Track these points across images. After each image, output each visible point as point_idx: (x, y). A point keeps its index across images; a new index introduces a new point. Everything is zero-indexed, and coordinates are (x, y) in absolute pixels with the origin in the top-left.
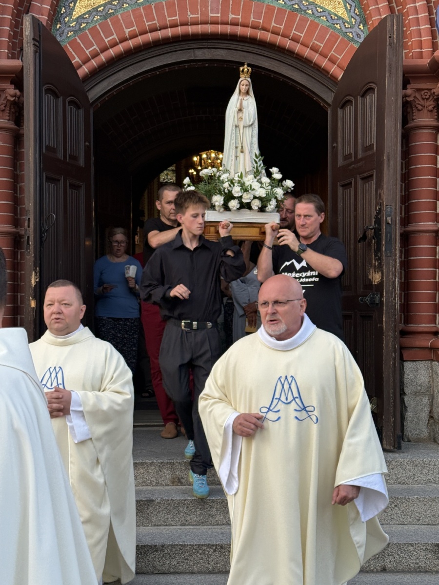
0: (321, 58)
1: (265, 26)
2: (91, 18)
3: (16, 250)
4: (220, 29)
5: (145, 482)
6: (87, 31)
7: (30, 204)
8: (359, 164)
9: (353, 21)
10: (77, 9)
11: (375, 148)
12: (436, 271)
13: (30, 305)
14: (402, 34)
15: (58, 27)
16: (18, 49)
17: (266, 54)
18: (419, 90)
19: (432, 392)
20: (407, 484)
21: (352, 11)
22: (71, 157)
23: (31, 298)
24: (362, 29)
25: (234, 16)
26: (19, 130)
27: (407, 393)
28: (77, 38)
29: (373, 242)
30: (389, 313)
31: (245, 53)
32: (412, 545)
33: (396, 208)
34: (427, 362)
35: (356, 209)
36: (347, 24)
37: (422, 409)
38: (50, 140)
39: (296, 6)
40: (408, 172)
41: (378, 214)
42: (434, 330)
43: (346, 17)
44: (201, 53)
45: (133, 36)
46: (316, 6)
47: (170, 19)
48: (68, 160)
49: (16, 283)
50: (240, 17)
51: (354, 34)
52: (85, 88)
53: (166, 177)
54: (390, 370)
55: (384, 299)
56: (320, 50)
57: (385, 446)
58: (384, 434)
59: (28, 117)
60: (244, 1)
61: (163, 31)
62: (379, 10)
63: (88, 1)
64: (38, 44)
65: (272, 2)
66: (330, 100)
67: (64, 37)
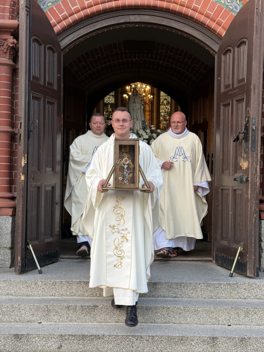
0: (211, 22)
1: (176, 1)
3: (12, 143)
6: (60, 2)
7: (21, 113)
8: (235, 91)
11: (246, 81)
13: (20, 178)
16: (16, 13)
17: (176, 19)
20: (262, 299)
22: (49, 83)
23: (21, 174)
24: (239, 3)
26: (16, 66)
27: (263, 240)
28: (54, 6)
29: (243, 142)
30: (253, 188)
31: (162, 18)
33: (258, 120)
35: (232, 120)
38: (35, 72)
41: (247, 123)
44: (133, 18)
45: (90, 6)
48: (46, 85)
49: (12, 164)
51: (233, 7)
52: (59, 39)
53: (108, 100)
54: (253, 225)
55: (250, 179)
56: (211, 17)
57: (248, 274)
58: (248, 266)
59: (22, 57)
61: (109, 3)
64: (29, 10)
66: (216, 50)
67: (45, 6)
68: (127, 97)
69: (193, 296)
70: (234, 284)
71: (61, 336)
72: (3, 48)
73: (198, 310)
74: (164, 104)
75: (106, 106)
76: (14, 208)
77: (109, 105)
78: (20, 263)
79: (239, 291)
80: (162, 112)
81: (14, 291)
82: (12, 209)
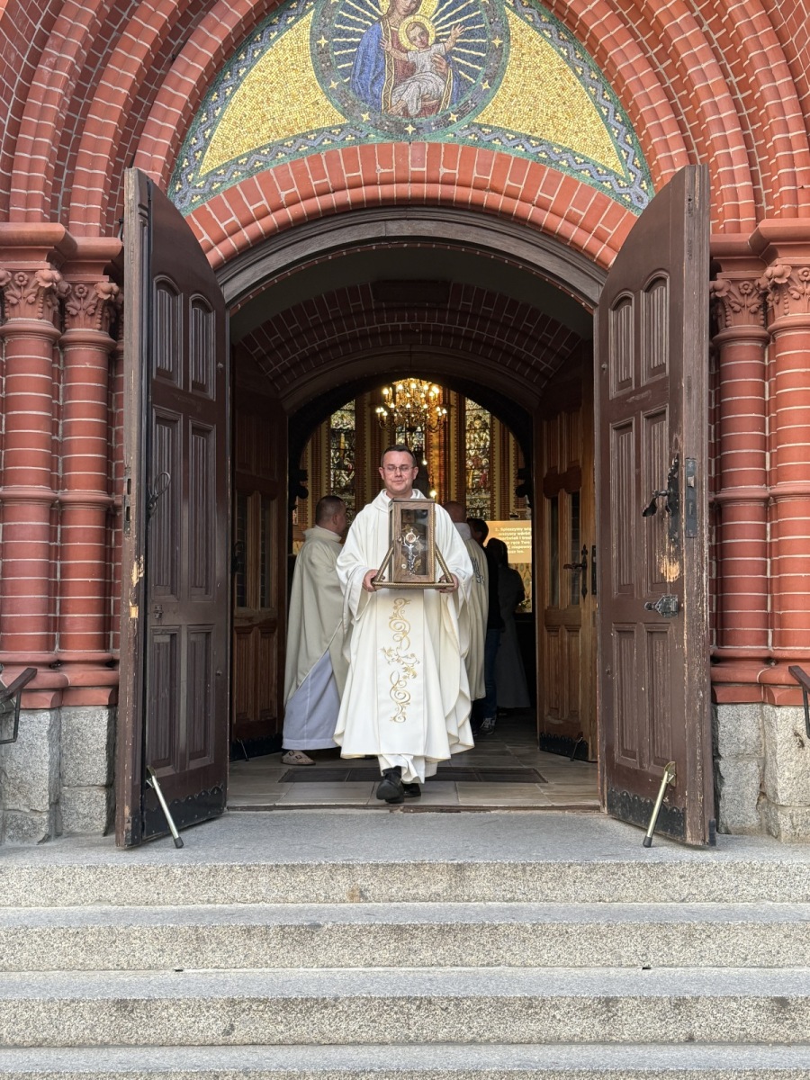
0: (583, 234)
1: (496, 185)
2: (228, 175)
3: (109, 529)
4: (425, 190)
5: (307, 897)
6: (222, 195)
7: (131, 457)
8: (643, 395)
9: (632, 176)
10: (206, 161)
11: (668, 370)
12: (766, 562)
13: (129, 614)
14: (708, 196)
15: (177, 188)
17: (497, 227)
18: (734, 281)
19: (763, 754)
20: (726, 901)
21: (630, 161)
22: (196, 385)
23: (131, 604)
24: (646, 188)
25: (448, 171)
26: (116, 345)
27: (723, 755)
28: (206, 204)
29: (667, 515)
30: (693, 627)
31: (464, 227)
32: (735, 999)
33: (702, 463)
34: (755, 705)
35: (638, 465)
36: (621, 182)
37: (748, 780)
38: (163, 360)
39: (543, 155)
40: (720, 408)
41: (673, 472)
42: (764, 654)
43: (620, 170)
44: (396, 227)
45: (293, 202)
46: (574, 154)
47: (350, 175)
48: (190, 390)
49: (108, 581)
50: (456, 171)
51: (634, 196)
52: (218, 281)
53: (340, 421)
54: (697, 719)
55: (685, 605)
56: (581, 221)
57: (689, 840)
58: (688, 821)
59: (131, 324)
60: (463, 148)
61: (338, 194)
62: (672, 159)
63: (223, 149)
64: (146, 214)
65: (506, 148)
66: (596, 298)
67: (186, 204)
68: (385, 414)
69: (556, 897)
70: (655, 864)
71: (232, 1002)
72: (86, 304)
73: (567, 932)
74: (475, 429)
75: (335, 436)
76: (115, 688)
77: (343, 435)
78: (129, 822)
79: (668, 881)
80: (470, 449)
81: (115, 893)
82: (109, 690)
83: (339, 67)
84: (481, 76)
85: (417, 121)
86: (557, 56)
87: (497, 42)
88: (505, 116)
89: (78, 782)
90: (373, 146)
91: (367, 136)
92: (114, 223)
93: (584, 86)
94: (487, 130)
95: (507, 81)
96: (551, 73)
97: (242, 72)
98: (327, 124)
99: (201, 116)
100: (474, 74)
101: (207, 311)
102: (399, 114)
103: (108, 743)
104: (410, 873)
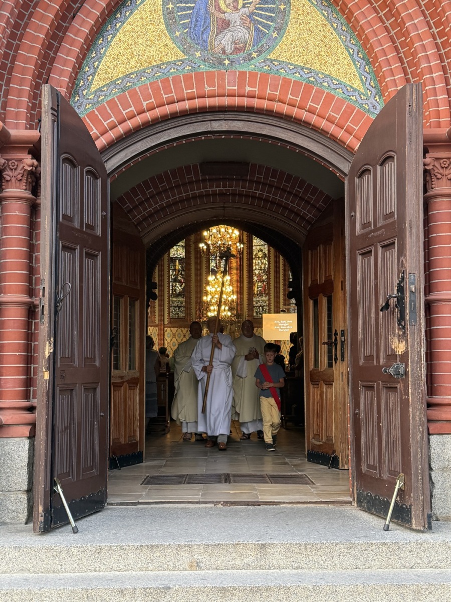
0: (338, 129)
1: (282, 98)
2: (109, 91)
3: (30, 320)
4: (237, 101)
5: (161, 567)
6: (105, 103)
7: (45, 272)
8: (379, 233)
10: (95, 82)
11: (396, 216)
13: (43, 377)
14: (421, 104)
15: (76, 100)
16: (36, 121)
17: (283, 125)
18: (437, 159)
20: (440, 568)
21: (368, 83)
22: (88, 226)
23: (44, 370)
24: (378, 100)
25: (251, 89)
26: (36, 200)
27: (434, 469)
28: (95, 110)
30: (415, 384)
31: (261, 125)
33: (419, 277)
35: (376, 278)
36: (362, 96)
38: (67, 208)
39: (312, 79)
40: (428, 241)
41: (401, 282)
43: (362, 89)
44: (217, 125)
45: (151, 108)
46: (332, 78)
47: (188, 91)
48: (84, 229)
49: (29, 354)
50: (256, 89)
51: (370, 105)
52: (103, 159)
53: (176, 252)
54: (418, 445)
55: (409, 370)
56: (336, 121)
57: (414, 526)
58: (413, 513)
59: (45, 186)
60: (261, 74)
61: (181, 104)
62: (396, 82)
63: (106, 74)
64: (56, 114)
65: (288, 75)
66: (346, 171)
67: (82, 109)
68: (205, 247)
69: (327, 566)
70: (393, 543)
72: (16, 173)
73: (336, 591)
74: (259, 258)
75: (172, 262)
76: (33, 425)
77: (177, 261)
78: (42, 516)
79: (402, 555)
80: (256, 269)
82: (30, 427)
83: (181, 22)
84: (272, 29)
85: (231, 57)
86: (321, 16)
87: (282, 7)
88: (287, 54)
89: (9, 488)
90: (203, 73)
91: (199, 66)
92: (35, 121)
93: (338, 35)
94: (276, 63)
95: (288, 32)
96: (317, 27)
97: (118, 25)
98: (174, 59)
99: (92, 53)
100: (268, 27)
101: (96, 178)
102: (220, 53)
103: (29, 462)
104: (230, 550)
